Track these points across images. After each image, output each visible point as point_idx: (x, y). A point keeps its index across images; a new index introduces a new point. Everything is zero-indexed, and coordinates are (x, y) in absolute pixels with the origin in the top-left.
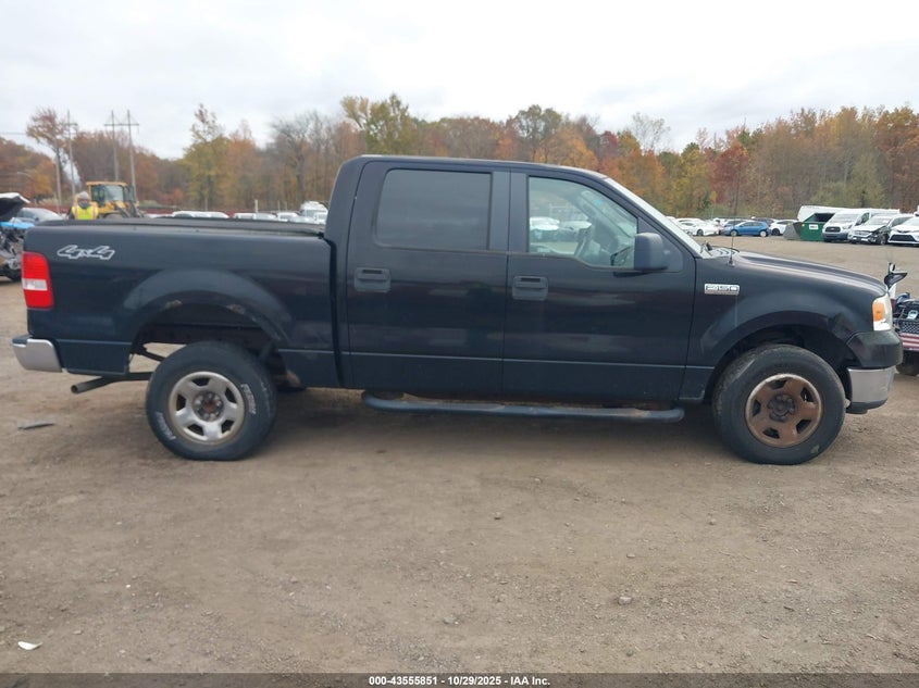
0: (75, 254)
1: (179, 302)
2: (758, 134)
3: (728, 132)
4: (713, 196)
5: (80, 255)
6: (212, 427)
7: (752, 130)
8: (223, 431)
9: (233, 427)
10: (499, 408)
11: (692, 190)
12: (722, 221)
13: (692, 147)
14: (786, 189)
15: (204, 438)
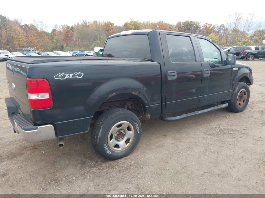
0: (64, 77)
1: (115, 94)
2: (72, 27)
3: (62, 26)
4: (65, 45)
5: (66, 77)
6: (122, 143)
7: (70, 26)
8: (126, 144)
9: (130, 141)
10: (200, 112)
11: (57, 43)
12: (71, 52)
13: (54, 30)
14: (85, 43)
15: (120, 149)
